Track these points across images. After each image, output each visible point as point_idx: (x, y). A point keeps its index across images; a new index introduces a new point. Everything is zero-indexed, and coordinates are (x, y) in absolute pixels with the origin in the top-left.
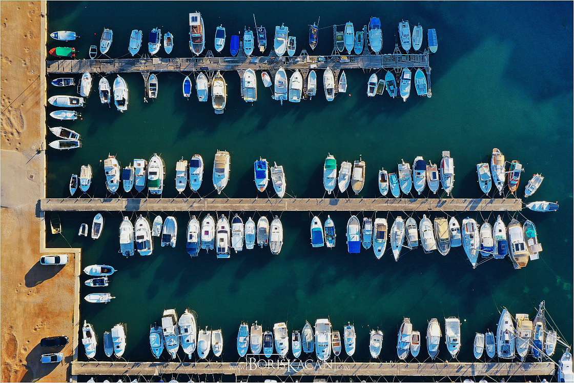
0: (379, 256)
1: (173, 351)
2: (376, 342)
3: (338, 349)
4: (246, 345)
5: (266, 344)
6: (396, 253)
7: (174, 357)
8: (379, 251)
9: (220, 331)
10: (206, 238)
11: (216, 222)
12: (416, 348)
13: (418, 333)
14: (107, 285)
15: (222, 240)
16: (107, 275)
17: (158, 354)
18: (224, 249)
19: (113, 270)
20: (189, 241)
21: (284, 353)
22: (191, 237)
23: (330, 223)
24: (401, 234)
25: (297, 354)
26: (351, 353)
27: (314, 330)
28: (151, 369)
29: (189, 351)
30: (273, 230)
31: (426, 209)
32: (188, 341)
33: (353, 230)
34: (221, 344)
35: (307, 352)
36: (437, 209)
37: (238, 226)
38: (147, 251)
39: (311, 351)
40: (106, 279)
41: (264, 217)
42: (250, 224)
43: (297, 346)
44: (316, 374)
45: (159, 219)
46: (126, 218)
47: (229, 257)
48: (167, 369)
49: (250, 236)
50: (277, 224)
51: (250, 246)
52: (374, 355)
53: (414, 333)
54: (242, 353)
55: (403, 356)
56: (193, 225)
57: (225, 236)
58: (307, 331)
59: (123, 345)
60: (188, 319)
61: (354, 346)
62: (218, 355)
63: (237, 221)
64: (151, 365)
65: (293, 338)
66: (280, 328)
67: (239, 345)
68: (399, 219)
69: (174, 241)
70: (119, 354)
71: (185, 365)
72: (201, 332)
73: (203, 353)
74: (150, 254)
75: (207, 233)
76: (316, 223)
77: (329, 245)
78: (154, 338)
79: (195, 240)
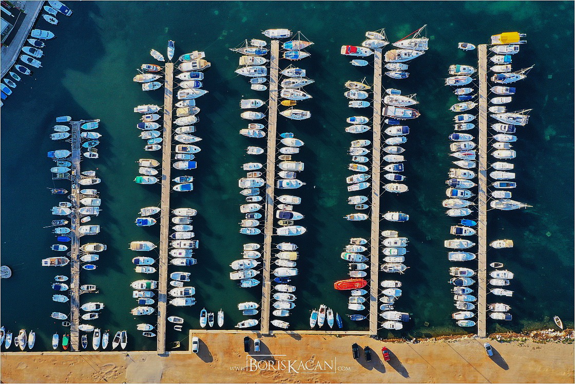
0: (199, 150)
1: (255, 273)
2: (254, 150)
3: (258, 174)
4: (253, 229)
5: (252, 217)
6: (198, 139)
7: (259, 272)
8: (195, 149)
9: (244, 245)
10: (183, 255)
11: (174, 248)
12: (258, 126)
13: (249, 125)
14: (213, 314)
15: (185, 245)
16: (206, 313)
17: (257, 282)
18: (190, 244)
19: (204, 310)
20: (185, 264)
21: (259, 207)
22: (182, 263)
23: (177, 179)
24: (186, 136)
25: (260, 198)
26: (260, 166)
27: (245, 188)
28: (266, 286)
29: (255, 264)
30: (180, 214)
31: (171, 122)
32: (249, 264)
33: (182, 166)
34: (252, 244)
35: (259, 193)
36: (171, 115)
37: (178, 235)
38: (192, 290)
39: (258, 189)
40: (209, 314)
41: (173, 220)
42: (176, 228)
43: (255, 199)
44: (273, 186)
45: (172, 283)
46: (170, 302)
47: (198, 241)
48: (266, 277)
49: (184, 228)
50: (177, 211)
51: (191, 228)
52: (262, 151)
53: (249, 127)
54: (258, 231)
55: (263, 134)
56: (176, 262)
57: (183, 242)
58: (245, 193)
59: (251, 303)
60: (235, 265)
61: (255, 164)
62: (259, 246)
63: (174, 236)
64: (264, 286)
65: (250, 201)
66: (244, 209)
67: (253, 234)
68: (176, 138)
69: (186, 274)
70: (257, 306)
71: (265, 265)
72: (244, 257)
73: (257, 255)
74: (194, 288)
75: (180, 254)
76: (177, 188)
77: (192, 179)
78: (245, 285)
79: (184, 261)
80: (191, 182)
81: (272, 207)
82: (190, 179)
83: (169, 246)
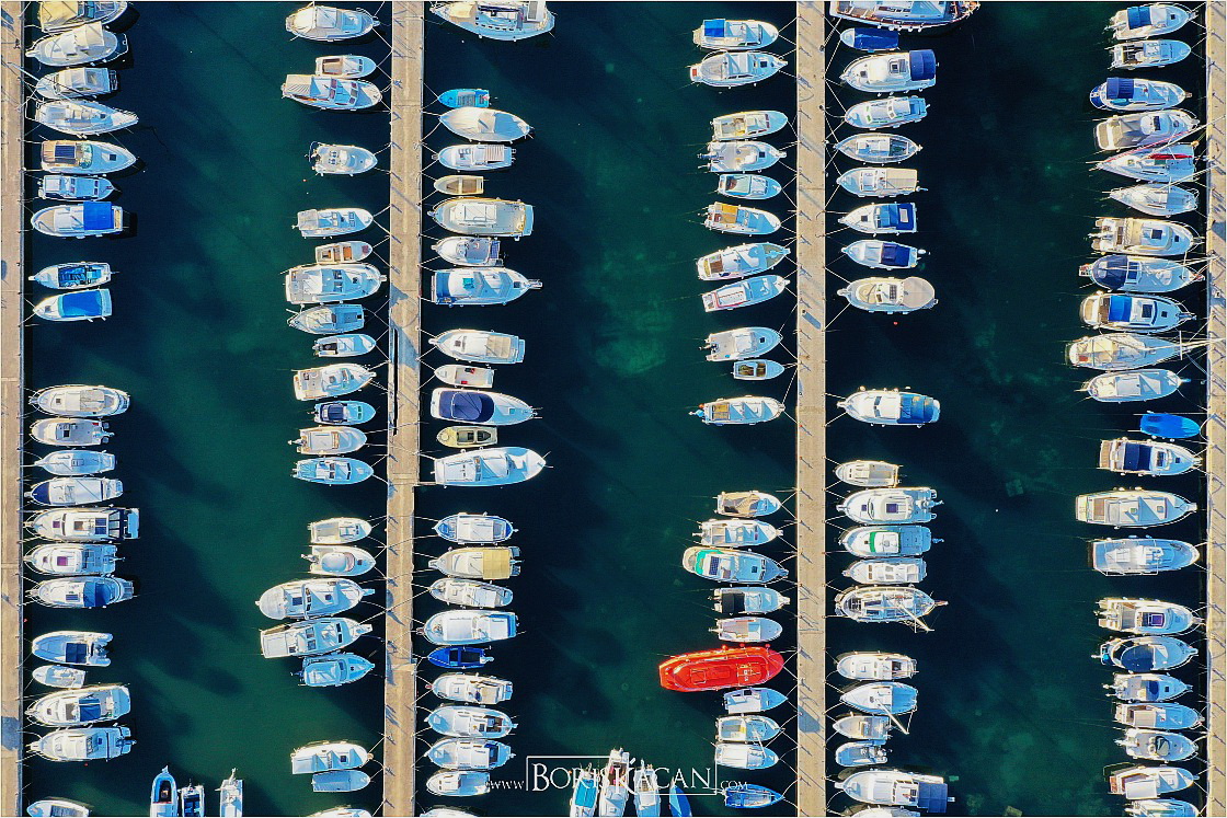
0: (127, 158)
1: (356, 630)
2: (338, 159)
3: (359, 249)
4: (342, 464)
5: (335, 418)
6: (123, 119)
7: (368, 628)
8: (113, 157)
9: (313, 526)
10: (74, 564)
12: (353, 65)
13: (319, 61)
14: (199, 789)
15: (78, 525)
16: (174, 787)
17: (363, 667)
18: (98, 521)
19: (165, 774)
20: (81, 603)
21: (362, 376)
22: (71, 597)
23: (49, 275)
24: (74, 108)
25: (368, 344)
26: (365, 217)
27: (308, 306)
28: (399, 682)
29: (355, 595)
30: (61, 408)
31: (17, 53)
32: (328, 597)
33: (60, 221)
34: (342, 522)
35: (361, 324)
36: (18, 26)
37: (56, 490)
38: (115, 699)
39: (359, 309)
40: (185, 791)
41: (35, 431)
42: (50, 462)
43: (347, 345)
44: (415, 296)
45: (40, 675)
46: (34, 747)
47: (135, 511)
48: (399, 645)
49: (82, 463)
50: (49, 398)
51: (108, 461)
52: (370, 161)
53: (319, 70)
54: (364, 471)
55: (373, 94)
56: (54, 594)
57: (73, 516)
58: (307, 322)
59: (343, 748)
60: (272, 601)
61: (344, 212)
62: (367, 528)
63: (43, 495)
64: (391, 682)
65: (331, 354)
66: (307, 386)
67: (341, 480)
68: (43, 116)
69: (91, 638)
70: (364, 756)
71: (392, 601)
72: (314, 569)
73: (360, 563)
74: (126, 691)
75: (62, 561)
76: (48, 309)
77: (105, 274)
78: (313, 677)
79: (79, 589)
80: (103, 286)
81: (416, 374)
82: (97, 274)
83: (27, 533)
